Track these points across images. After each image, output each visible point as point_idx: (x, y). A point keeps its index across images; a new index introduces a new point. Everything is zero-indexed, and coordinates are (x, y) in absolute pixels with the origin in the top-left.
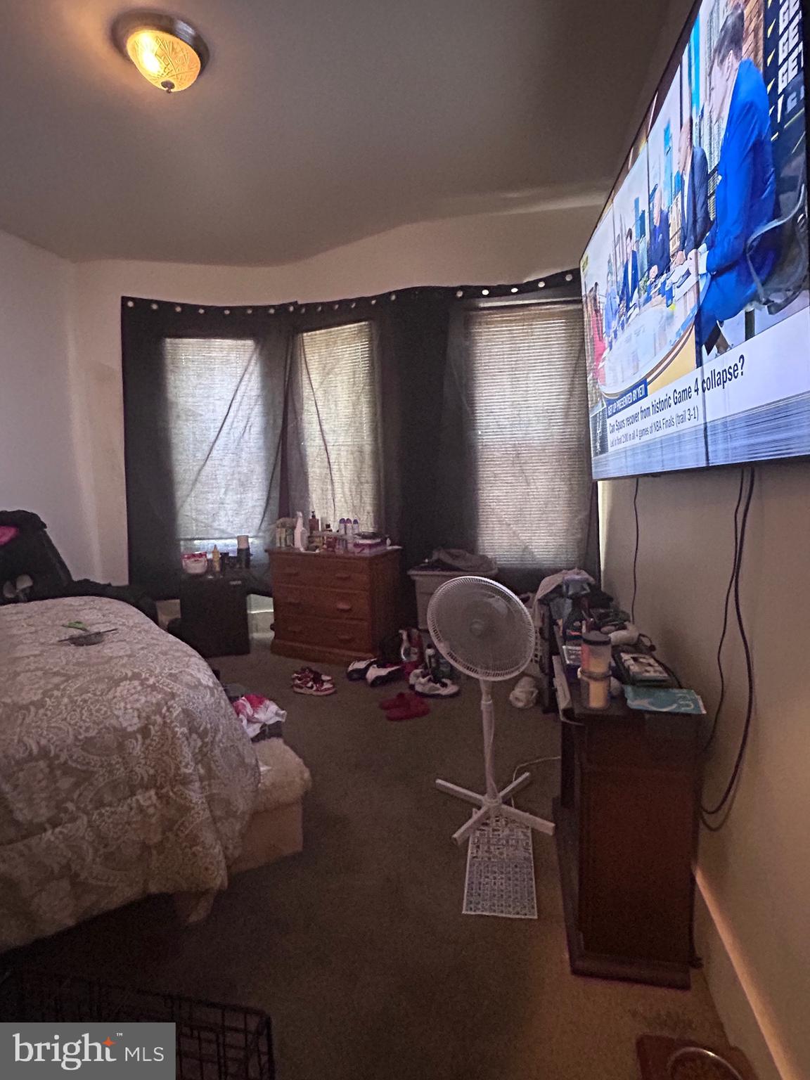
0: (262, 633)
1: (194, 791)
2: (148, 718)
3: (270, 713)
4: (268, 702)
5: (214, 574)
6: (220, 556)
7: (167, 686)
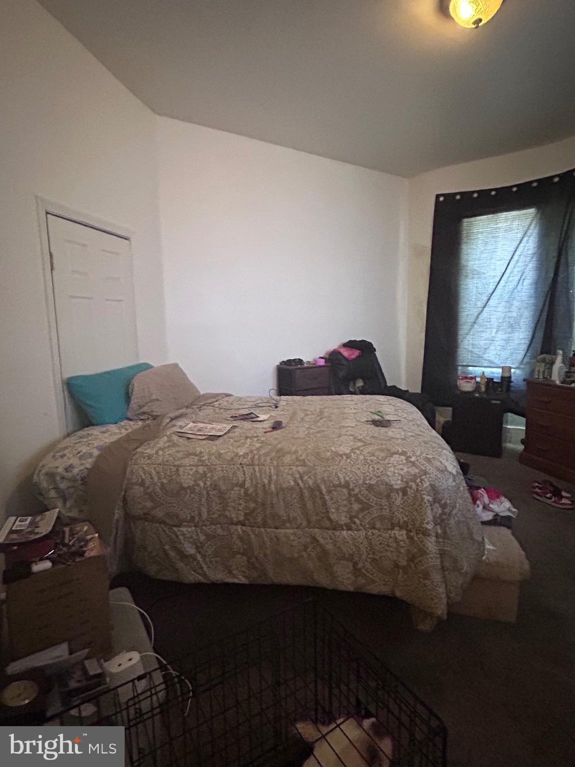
0: (514, 445)
1: (431, 542)
2: (407, 483)
3: (503, 507)
4: (503, 499)
5: (480, 393)
6: (486, 380)
7: (423, 465)
